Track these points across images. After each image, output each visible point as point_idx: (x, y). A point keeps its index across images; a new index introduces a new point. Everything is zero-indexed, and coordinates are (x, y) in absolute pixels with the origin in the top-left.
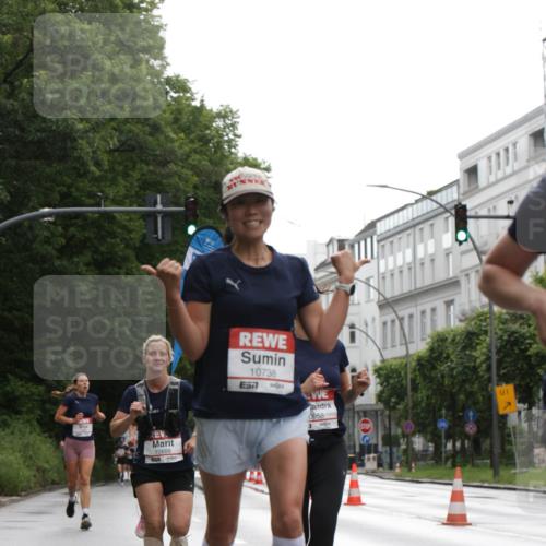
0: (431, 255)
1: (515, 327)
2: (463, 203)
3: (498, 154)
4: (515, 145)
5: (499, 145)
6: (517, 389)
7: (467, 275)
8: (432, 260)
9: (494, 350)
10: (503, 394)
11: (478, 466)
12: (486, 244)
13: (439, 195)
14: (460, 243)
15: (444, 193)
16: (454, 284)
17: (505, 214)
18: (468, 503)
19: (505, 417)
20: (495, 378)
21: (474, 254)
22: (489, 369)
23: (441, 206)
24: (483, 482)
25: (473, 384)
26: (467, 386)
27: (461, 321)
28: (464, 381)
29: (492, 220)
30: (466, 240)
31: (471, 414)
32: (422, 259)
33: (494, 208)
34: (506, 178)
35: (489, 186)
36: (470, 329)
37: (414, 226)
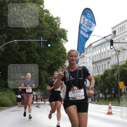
0: (105, 52)
1: (124, 68)
2: (112, 39)
3: (121, 28)
4: (125, 26)
5: (121, 26)
6: (124, 83)
7: (113, 56)
8: (105, 53)
9: (119, 74)
10: (121, 84)
11: (115, 101)
12: (117, 49)
13: (107, 38)
14: (111, 49)
15: (108, 37)
16: (110, 58)
17: (122, 42)
18: (113, 109)
19: (121, 89)
20: (119, 80)
21: (115, 51)
22: (118, 78)
23: (107, 40)
24: (116, 104)
25: (114, 81)
26: (113, 82)
27: (111, 67)
28: (112, 81)
29: (119, 44)
30: (113, 48)
31: (113, 89)
32: (102, 52)
33: (120, 40)
34: (122, 33)
35: (119, 35)
36: (113, 69)
37: (101, 45)
